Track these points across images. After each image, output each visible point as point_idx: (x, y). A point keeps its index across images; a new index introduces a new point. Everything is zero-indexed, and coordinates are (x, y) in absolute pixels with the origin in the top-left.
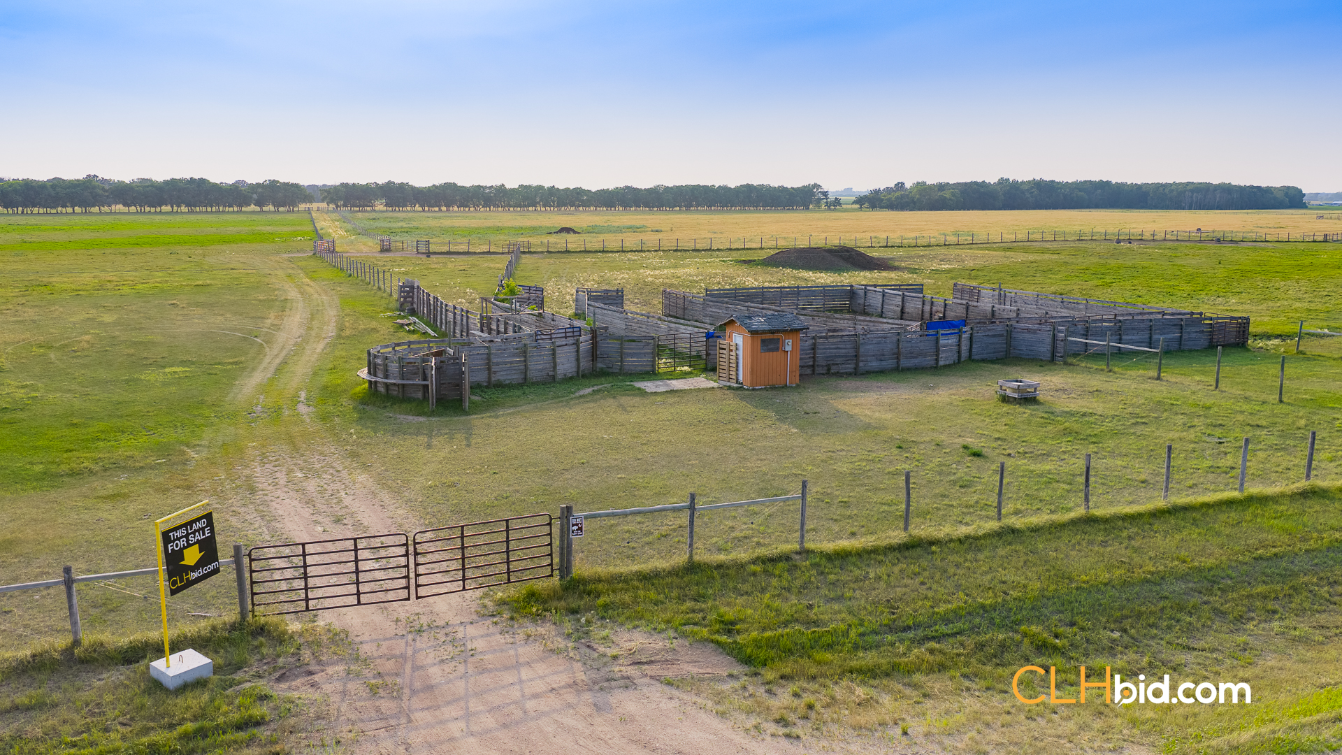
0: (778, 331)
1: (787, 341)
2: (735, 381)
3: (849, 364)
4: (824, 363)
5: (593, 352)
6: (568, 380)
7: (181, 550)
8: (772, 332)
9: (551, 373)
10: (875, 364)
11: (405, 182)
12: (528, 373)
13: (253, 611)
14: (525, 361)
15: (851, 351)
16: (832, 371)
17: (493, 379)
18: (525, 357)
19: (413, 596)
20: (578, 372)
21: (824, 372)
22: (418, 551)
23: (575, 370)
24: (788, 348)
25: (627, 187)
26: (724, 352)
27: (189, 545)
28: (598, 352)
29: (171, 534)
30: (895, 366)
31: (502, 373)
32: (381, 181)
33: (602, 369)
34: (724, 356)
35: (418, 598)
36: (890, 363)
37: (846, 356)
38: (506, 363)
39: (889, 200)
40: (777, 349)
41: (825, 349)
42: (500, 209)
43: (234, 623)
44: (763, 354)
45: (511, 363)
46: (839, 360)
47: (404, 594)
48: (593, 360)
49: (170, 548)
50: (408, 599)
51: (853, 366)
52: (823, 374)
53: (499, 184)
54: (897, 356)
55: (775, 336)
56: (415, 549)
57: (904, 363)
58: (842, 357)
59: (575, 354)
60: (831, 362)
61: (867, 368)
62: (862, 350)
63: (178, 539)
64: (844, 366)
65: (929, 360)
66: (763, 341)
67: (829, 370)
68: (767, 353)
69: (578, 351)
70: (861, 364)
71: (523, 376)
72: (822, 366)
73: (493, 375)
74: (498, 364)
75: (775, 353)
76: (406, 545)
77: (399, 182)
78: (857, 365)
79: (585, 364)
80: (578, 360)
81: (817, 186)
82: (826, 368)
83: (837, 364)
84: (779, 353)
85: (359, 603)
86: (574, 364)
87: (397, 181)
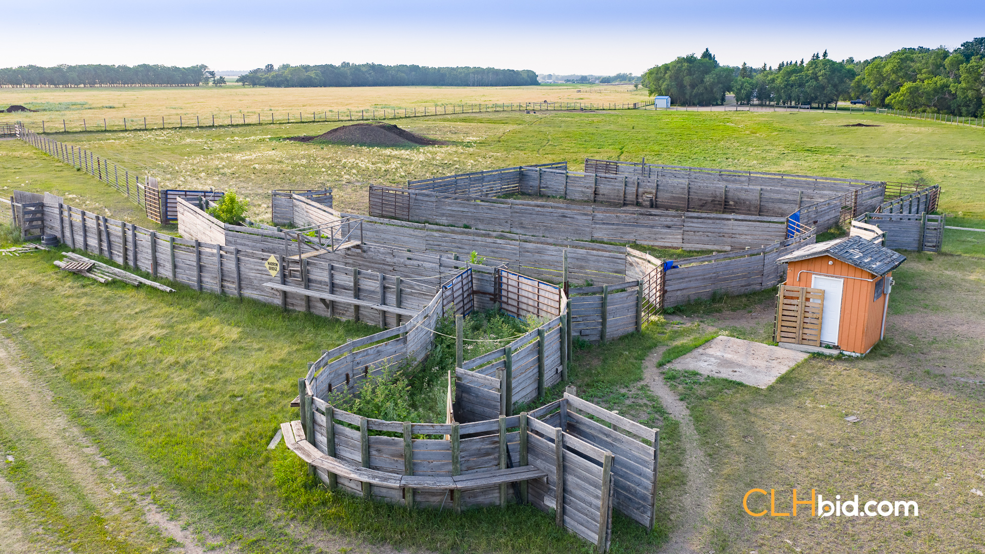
1: (890, 280)
2: (817, 343)
24: (889, 289)
26: (794, 302)
34: (793, 308)
39: (266, 78)
40: (881, 294)
44: (874, 304)
66: (876, 285)
68: (876, 302)
81: (204, 67)
84: (881, 298)
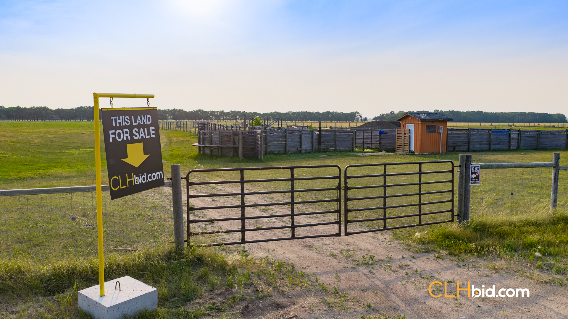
0: (436, 121)
1: (440, 127)
2: (408, 151)
3: (465, 146)
4: (452, 145)
5: (319, 140)
6: (307, 152)
7: (125, 143)
8: (433, 121)
9: (299, 149)
10: (478, 147)
11: (181, 109)
12: (287, 147)
13: (188, 241)
14: (285, 141)
15: (466, 138)
16: (456, 150)
17: (268, 150)
18: (285, 138)
19: (343, 234)
20: (312, 150)
21: (452, 150)
22: (349, 186)
23: (311, 148)
24: (441, 131)
25: (276, 112)
26: (401, 135)
27: (133, 141)
28: (322, 140)
29: (113, 118)
30: (488, 148)
31: (273, 147)
32: (171, 109)
33: (324, 149)
34: (400, 138)
35: (347, 234)
36: (486, 147)
37: (463, 142)
38: (275, 141)
40: (434, 132)
41: (452, 137)
42: (221, 121)
43: (170, 252)
44: (427, 134)
45: (278, 141)
46: (459, 144)
47: (335, 229)
48: (319, 144)
49: (111, 136)
50: (339, 235)
51: (467, 147)
52: (451, 151)
53: (221, 110)
54: (490, 143)
55: (434, 124)
56: (346, 183)
57: (493, 147)
58: (461, 142)
59: (311, 139)
60: (456, 145)
61: (474, 149)
62: (471, 138)
63: (122, 128)
64: (462, 147)
65: (506, 146)
66: (427, 127)
67: (454, 149)
68: (429, 134)
69: (312, 138)
70: (471, 146)
71: (284, 150)
72: (451, 147)
73: (268, 148)
74: (271, 141)
75: (434, 134)
76: (339, 177)
77: (179, 109)
78: (469, 147)
79: (316, 146)
80: (312, 143)
81: (357, 112)
82: (452, 148)
83: (459, 146)
84: (436, 134)
85: (293, 237)
86: (310, 145)
87: (178, 108)
